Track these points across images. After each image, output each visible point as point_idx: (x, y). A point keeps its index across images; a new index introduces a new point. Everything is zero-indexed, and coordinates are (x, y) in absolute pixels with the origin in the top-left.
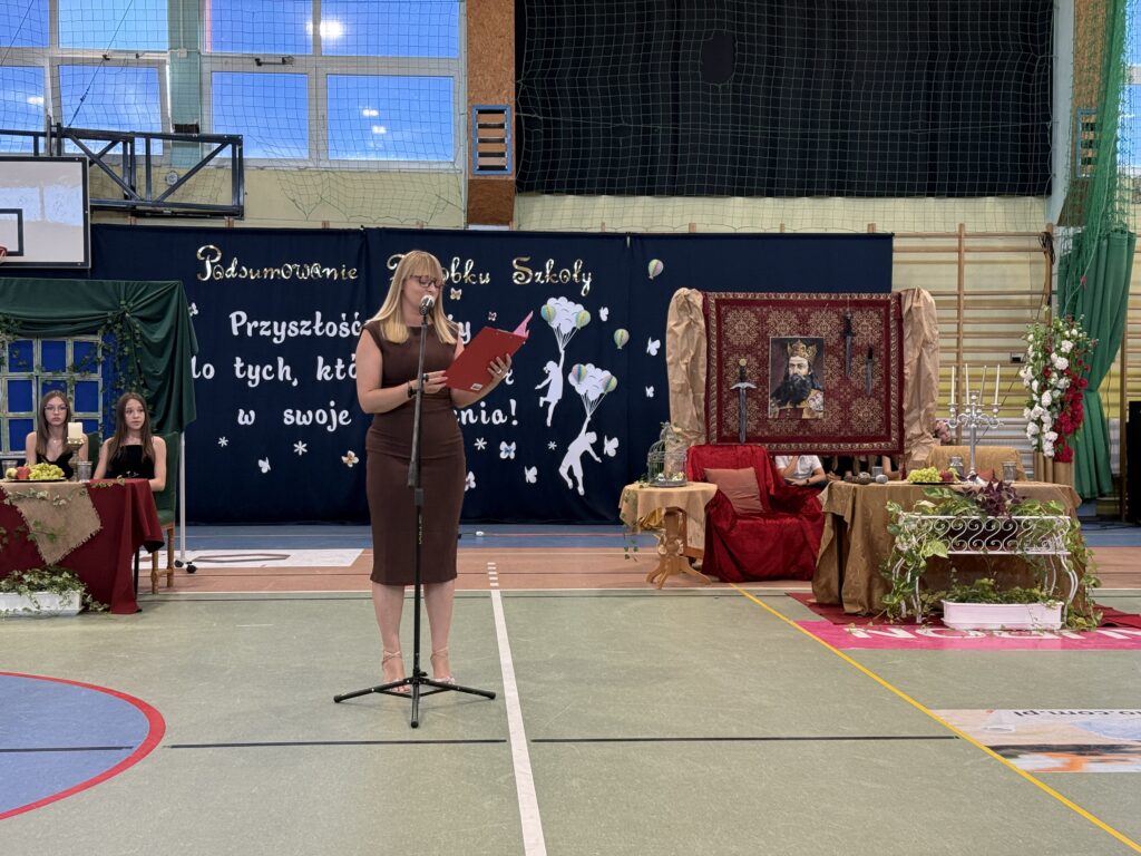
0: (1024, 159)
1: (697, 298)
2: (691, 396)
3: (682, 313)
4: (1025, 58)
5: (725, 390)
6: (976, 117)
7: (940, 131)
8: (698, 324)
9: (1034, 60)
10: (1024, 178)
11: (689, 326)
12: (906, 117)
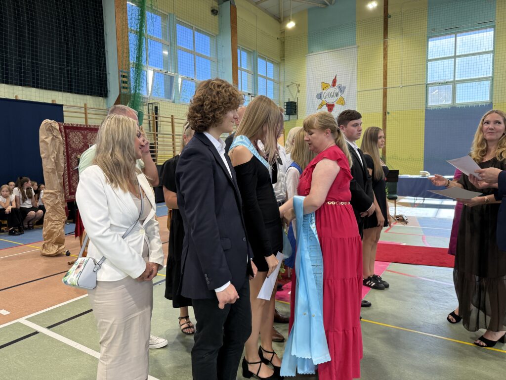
0: (101, 84)
1: (56, 125)
2: (57, 174)
3: (48, 132)
4: (98, 49)
5: (71, 170)
6: (84, 66)
7: (73, 69)
8: (58, 138)
9: (101, 50)
10: (101, 91)
11: (53, 139)
12: (60, 61)
